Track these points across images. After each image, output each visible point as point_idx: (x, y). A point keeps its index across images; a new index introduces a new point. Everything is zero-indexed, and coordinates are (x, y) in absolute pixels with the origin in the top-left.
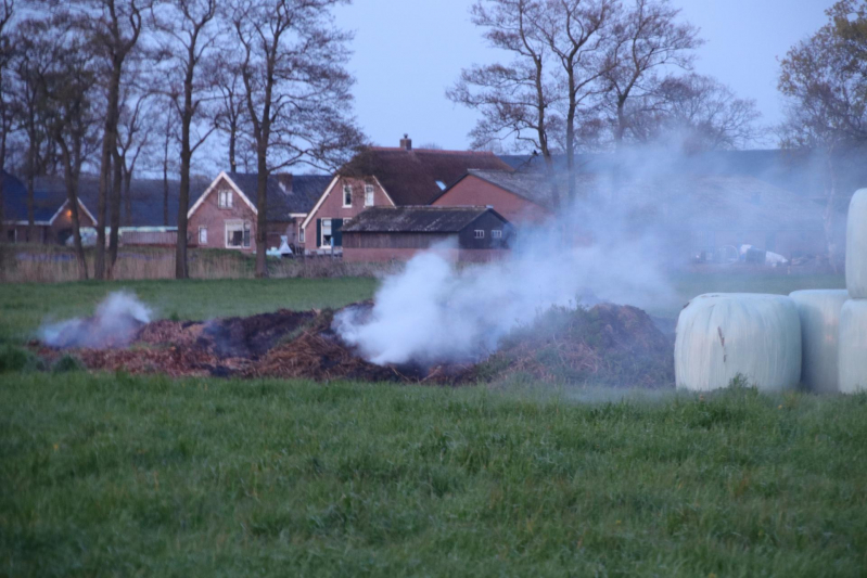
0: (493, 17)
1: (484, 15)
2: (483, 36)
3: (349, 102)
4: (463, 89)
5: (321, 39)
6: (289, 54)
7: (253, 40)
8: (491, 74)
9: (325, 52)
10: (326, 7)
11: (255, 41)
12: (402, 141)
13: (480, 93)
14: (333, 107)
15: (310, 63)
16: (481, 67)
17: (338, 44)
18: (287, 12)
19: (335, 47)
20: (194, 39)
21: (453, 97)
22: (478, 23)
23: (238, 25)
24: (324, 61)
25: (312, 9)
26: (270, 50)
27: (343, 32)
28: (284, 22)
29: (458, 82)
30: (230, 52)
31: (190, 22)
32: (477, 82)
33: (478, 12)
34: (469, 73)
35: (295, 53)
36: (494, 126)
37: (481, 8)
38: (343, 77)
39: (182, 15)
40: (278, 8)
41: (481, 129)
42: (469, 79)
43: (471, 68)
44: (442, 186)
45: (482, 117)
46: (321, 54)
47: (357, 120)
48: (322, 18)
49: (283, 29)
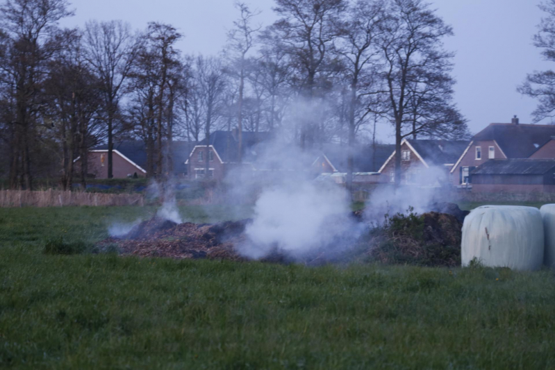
0: (547, 42)
1: (541, 41)
2: (541, 53)
3: (451, 94)
4: (527, 86)
5: (434, 57)
6: (415, 66)
7: (395, 58)
8: (546, 76)
9: (437, 65)
10: (438, 38)
11: (396, 60)
12: (513, 120)
13: (538, 88)
14: (443, 98)
15: (428, 72)
16: (539, 73)
17: (445, 60)
18: (414, 41)
19: (442, 62)
20: (358, 58)
21: (521, 91)
22: (537, 46)
23: (385, 49)
24: (437, 70)
25: (430, 39)
26: (404, 64)
27: (448, 52)
28: (412, 48)
29: (524, 82)
30: (380, 66)
31: (356, 49)
32: (537, 82)
33: (538, 39)
34: (532, 77)
35: (419, 66)
36: (548, 109)
37: (539, 37)
38: (447, 79)
39: (351, 45)
40: (409, 39)
41: (540, 111)
42: (531, 80)
43: (533, 73)
44: (537, 146)
45: (540, 104)
46: (434, 66)
47: (456, 106)
48: (436, 45)
49: (412, 52)
